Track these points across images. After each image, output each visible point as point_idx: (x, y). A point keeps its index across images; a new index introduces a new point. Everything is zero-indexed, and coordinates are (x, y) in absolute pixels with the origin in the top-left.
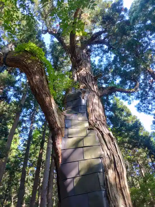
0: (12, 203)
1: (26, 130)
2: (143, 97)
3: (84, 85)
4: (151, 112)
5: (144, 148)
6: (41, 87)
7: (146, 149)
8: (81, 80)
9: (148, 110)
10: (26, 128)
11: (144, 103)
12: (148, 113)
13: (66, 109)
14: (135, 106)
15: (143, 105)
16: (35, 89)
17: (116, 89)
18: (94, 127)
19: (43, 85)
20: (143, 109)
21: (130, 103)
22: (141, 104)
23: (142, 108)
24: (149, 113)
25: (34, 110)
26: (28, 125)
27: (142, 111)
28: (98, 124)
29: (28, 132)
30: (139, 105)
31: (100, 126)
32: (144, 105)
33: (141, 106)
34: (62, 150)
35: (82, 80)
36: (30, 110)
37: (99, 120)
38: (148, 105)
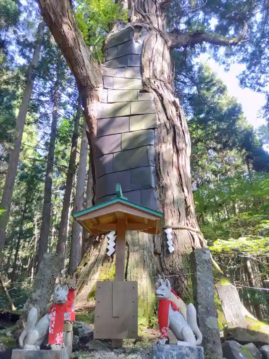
0: (36, 227)
1: (47, 120)
2: (254, 60)
3: (141, 16)
4: (261, 88)
5: (240, 151)
6: (59, 10)
7: (244, 151)
8: (136, 7)
9: (258, 84)
10: (45, 115)
11: (253, 72)
12: (256, 90)
13: (106, 61)
14: (237, 77)
15: (250, 74)
16: (48, 13)
17: (204, 35)
18: (150, 88)
19: (63, 7)
20: (249, 83)
21: (228, 70)
22: (248, 73)
23: (249, 79)
24: (259, 90)
25: (57, 84)
26: (48, 109)
27: (247, 86)
28: (158, 86)
29: (51, 122)
30: (244, 74)
31: (160, 88)
32: (253, 74)
33: (247, 76)
34: (97, 119)
35: (138, 7)
36: (50, 82)
37: (160, 80)
38: (260, 74)
